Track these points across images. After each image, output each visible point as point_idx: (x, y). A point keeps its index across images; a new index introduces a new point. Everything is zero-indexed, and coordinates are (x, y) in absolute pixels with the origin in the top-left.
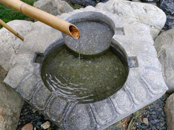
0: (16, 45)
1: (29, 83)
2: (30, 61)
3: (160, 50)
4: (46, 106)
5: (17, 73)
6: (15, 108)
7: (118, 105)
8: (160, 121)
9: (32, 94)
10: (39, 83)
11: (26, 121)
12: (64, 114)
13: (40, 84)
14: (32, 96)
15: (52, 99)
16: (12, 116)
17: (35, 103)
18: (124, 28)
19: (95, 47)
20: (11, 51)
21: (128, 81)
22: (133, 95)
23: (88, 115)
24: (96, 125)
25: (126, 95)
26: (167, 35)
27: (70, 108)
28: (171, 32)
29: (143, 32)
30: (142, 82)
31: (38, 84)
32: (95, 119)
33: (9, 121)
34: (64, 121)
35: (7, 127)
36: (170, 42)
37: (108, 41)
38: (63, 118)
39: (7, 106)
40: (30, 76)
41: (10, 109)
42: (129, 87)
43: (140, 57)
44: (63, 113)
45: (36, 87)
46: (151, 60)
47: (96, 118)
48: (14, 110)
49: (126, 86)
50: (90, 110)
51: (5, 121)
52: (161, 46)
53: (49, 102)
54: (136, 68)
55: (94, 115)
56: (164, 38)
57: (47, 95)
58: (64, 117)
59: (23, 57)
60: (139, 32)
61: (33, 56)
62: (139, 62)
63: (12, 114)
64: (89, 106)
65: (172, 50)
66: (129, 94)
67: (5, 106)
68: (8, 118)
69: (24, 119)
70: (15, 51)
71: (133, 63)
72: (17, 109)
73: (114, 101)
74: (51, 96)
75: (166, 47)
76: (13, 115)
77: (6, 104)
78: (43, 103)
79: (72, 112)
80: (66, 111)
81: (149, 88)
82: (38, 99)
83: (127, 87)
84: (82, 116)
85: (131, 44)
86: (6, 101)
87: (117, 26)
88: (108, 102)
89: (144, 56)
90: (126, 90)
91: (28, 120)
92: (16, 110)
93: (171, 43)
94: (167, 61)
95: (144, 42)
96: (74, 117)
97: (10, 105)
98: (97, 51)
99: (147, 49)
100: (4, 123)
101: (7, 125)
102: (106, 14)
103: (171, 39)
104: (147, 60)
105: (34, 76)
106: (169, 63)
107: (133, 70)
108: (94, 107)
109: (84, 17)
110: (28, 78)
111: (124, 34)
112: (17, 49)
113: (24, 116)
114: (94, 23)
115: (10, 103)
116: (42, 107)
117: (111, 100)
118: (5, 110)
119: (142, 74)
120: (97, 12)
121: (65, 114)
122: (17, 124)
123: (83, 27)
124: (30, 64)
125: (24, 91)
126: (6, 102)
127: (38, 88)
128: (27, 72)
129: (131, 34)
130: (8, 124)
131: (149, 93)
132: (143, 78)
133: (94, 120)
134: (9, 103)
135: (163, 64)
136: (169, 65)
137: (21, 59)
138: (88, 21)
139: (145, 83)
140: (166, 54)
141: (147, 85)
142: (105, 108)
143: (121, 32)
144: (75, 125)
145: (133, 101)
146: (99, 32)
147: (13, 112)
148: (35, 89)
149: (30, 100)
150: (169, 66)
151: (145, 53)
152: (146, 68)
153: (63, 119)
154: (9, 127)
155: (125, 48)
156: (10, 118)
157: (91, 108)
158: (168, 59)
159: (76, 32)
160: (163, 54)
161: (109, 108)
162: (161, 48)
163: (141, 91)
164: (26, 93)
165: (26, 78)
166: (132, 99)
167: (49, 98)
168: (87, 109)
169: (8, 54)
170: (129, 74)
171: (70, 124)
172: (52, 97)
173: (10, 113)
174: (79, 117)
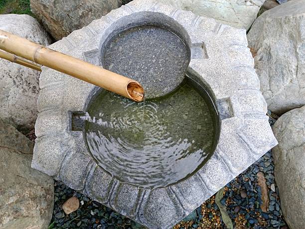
0: (13, 71)
1: (75, 167)
2: (64, 130)
3: (262, 46)
4: (110, 198)
5: (50, 154)
6: (46, 181)
7: (210, 181)
8: (264, 159)
9: (84, 183)
10: (90, 165)
11: (65, 194)
12: (138, 207)
13: (92, 167)
14: (85, 186)
15: (116, 187)
16: (45, 195)
17: (91, 194)
18: (206, 42)
19: (161, 82)
20: (7, 82)
21: (221, 142)
22: (230, 162)
23: (172, 203)
24: (184, 212)
25: (220, 164)
26: (272, 20)
27: (145, 196)
28: (280, 17)
29: (236, 47)
30: (242, 141)
31: (90, 167)
32: (182, 206)
33: (42, 204)
34: (140, 215)
35: (43, 212)
36: (278, 34)
37: (181, 66)
38: (137, 211)
39: (33, 183)
40: (73, 155)
41: (39, 187)
42: (224, 152)
43: (234, 99)
44: (137, 205)
45: (88, 172)
46: (252, 101)
47: (184, 205)
48: (45, 186)
49: (220, 151)
50: (174, 196)
51: (37, 206)
52: (264, 39)
53: (112, 193)
54: (231, 119)
55: (179, 201)
56: (267, 26)
57: (107, 183)
58: (139, 210)
59: (52, 123)
60: (231, 48)
61: (67, 118)
62: (234, 106)
63: (44, 192)
64: (171, 191)
65: (282, 49)
66: (224, 163)
67: (31, 184)
68: (40, 200)
69: (61, 191)
70: (14, 82)
71: (226, 107)
72: (49, 181)
73: (204, 176)
74: (114, 183)
75: (271, 43)
76: (46, 193)
77: (31, 181)
78: (103, 194)
79: (148, 202)
80: (140, 202)
81: (251, 149)
82: (94, 189)
83: (221, 153)
84: (164, 206)
85: (219, 74)
86: (30, 175)
87: (193, 42)
88: (196, 179)
89: (241, 95)
90: (219, 157)
91: (69, 192)
92: (47, 184)
93: (280, 36)
94: (273, 67)
95: (239, 68)
96: (154, 210)
97: (37, 180)
98: (166, 89)
99: (245, 80)
100: (37, 209)
101: (42, 210)
102: (171, 16)
103: (280, 29)
104: (246, 101)
105: (79, 155)
106: (276, 70)
107: (226, 123)
108: (178, 191)
109: (133, 21)
110: (71, 159)
111: (207, 56)
112: (16, 78)
113: (61, 187)
114: (152, 30)
115: (35, 176)
116: (103, 199)
117: (200, 175)
118: (33, 190)
119: (240, 127)
120: (155, 11)
121: (140, 207)
122: (53, 202)
123: (135, 41)
124: (66, 134)
125: (69, 179)
126: (31, 177)
127: (92, 173)
128: (65, 148)
129: (218, 55)
130: (43, 208)
131: (252, 154)
132: (241, 135)
133: (181, 208)
134: (34, 178)
135: (267, 70)
136: (276, 73)
137: (48, 127)
138: (140, 26)
139: (246, 142)
140: (272, 54)
141: (248, 145)
142: (193, 189)
143: (201, 49)
144: (156, 219)
145: (231, 171)
146: (163, 49)
147: (45, 189)
148: (85, 174)
149: (82, 190)
150: (277, 75)
151: (242, 89)
152: (246, 116)
153: (138, 213)
154: (45, 212)
155: (210, 84)
156: (43, 199)
157: (174, 192)
158: (275, 63)
159: (137, 88)
160: (266, 54)
161: (198, 188)
162: (264, 44)
163: (241, 156)
164: (74, 182)
165: (67, 159)
166: (229, 168)
167: (111, 187)
168: (169, 194)
169: (4, 89)
170: (221, 130)
171: (149, 219)
172: (116, 184)
173: (40, 193)
174: (160, 209)
